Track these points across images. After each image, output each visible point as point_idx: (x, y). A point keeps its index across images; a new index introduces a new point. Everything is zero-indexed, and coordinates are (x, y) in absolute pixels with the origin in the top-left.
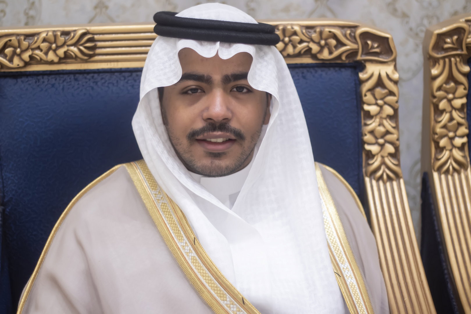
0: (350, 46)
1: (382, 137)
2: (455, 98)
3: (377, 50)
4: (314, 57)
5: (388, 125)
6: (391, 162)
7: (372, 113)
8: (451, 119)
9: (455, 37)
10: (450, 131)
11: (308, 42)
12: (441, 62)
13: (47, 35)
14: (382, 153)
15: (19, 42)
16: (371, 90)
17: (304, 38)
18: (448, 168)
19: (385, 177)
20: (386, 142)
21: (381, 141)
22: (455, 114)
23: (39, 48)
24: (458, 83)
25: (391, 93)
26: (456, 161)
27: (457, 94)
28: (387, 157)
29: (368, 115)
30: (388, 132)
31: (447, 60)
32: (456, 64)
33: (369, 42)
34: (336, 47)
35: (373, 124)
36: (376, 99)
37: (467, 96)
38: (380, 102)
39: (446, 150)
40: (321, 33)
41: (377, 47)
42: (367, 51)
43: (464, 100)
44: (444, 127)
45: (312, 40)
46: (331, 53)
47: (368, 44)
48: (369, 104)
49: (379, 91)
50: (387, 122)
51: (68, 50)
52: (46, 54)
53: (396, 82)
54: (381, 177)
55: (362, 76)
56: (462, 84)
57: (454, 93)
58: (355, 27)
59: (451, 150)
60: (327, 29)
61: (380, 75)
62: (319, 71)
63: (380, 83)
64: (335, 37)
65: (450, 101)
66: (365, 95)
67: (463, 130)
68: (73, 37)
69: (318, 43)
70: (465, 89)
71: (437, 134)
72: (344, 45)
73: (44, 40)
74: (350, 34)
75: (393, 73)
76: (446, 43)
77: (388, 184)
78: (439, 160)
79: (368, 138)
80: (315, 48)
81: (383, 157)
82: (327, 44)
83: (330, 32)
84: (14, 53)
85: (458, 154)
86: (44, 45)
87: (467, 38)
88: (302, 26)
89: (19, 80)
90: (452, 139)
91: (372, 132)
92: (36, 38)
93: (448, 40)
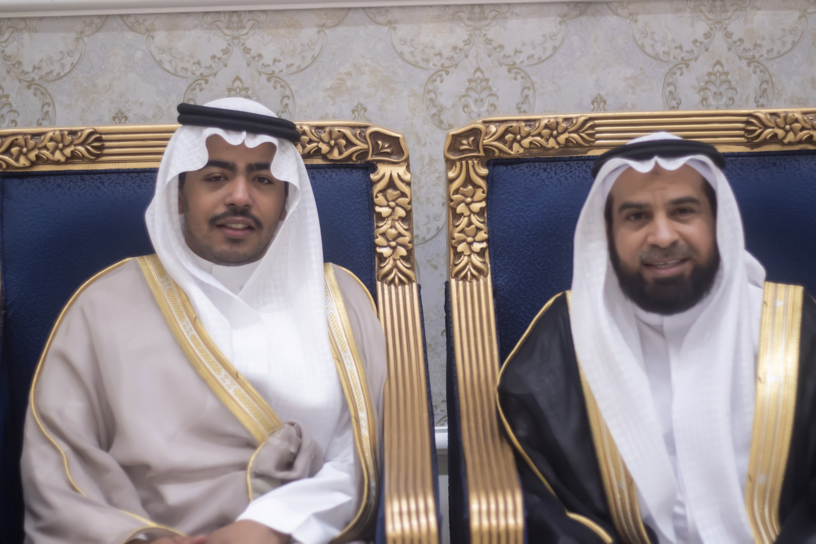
0: (361, 146)
1: (394, 240)
2: (473, 202)
3: (388, 150)
4: (324, 157)
5: (401, 227)
6: (403, 264)
7: (384, 215)
8: (470, 223)
9: (472, 139)
10: (468, 236)
11: (318, 142)
12: (458, 164)
13: (54, 134)
14: (394, 256)
15: (26, 141)
16: (383, 191)
17: (314, 138)
18: (466, 275)
19: (397, 280)
20: (398, 244)
21: (393, 244)
22: (474, 219)
23: (45, 147)
24: (476, 186)
25: (403, 195)
26: (475, 267)
27: (476, 198)
28: (399, 259)
29: (381, 218)
30: (400, 235)
31: (464, 162)
32: (473, 166)
33: (380, 142)
34: (346, 147)
35: (385, 227)
36: (388, 201)
37: (486, 199)
38: (392, 204)
39: (465, 256)
40: (330, 133)
41: (388, 147)
42: (377, 151)
43: (483, 204)
44: (462, 231)
45: (321, 140)
46: (341, 153)
47: (379, 144)
48: (381, 206)
49: (390, 191)
50: (399, 224)
51: (75, 150)
52: (53, 153)
53: (408, 184)
54: (393, 281)
55: (373, 177)
56: (480, 187)
57: (472, 197)
58: (366, 127)
59: (469, 256)
60: (336, 129)
61: (391, 176)
62: (329, 172)
63: (391, 184)
64: (344, 136)
65: (468, 205)
66: (377, 197)
67: (483, 235)
68: (81, 136)
69: (328, 144)
70: (483, 192)
71: (454, 239)
72: (354, 145)
73: (52, 139)
74: (360, 133)
75: (405, 174)
76: (463, 144)
77: (400, 288)
78: (456, 265)
79: (380, 240)
80: (325, 148)
81: (395, 260)
82: (336, 144)
83: (339, 131)
84: (21, 153)
85: (476, 260)
86: (51, 145)
87: (484, 139)
88: (311, 126)
89: (25, 181)
90: (470, 244)
91: (383, 234)
92: (43, 137)
93: (465, 142)
